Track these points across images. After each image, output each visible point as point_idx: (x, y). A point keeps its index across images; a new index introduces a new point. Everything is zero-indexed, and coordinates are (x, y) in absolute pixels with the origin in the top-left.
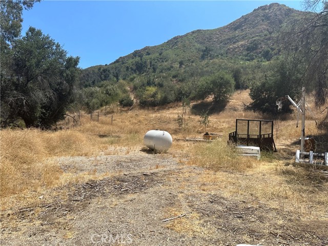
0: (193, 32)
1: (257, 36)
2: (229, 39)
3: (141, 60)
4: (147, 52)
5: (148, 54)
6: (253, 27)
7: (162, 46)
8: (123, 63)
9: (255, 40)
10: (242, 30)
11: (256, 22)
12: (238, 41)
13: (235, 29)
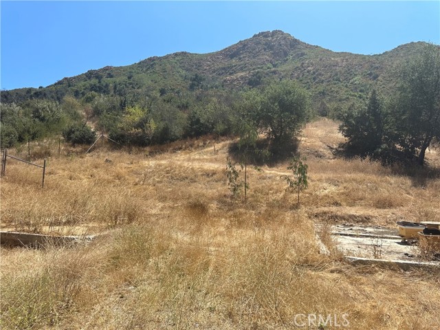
0: (176, 54)
1: (259, 68)
2: (224, 69)
3: (100, 82)
4: (109, 74)
5: (110, 76)
6: (254, 57)
7: (132, 67)
8: (69, 86)
9: (258, 72)
10: (240, 59)
11: (257, 50)
12: (235, 72)
13: (232, 57)
